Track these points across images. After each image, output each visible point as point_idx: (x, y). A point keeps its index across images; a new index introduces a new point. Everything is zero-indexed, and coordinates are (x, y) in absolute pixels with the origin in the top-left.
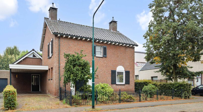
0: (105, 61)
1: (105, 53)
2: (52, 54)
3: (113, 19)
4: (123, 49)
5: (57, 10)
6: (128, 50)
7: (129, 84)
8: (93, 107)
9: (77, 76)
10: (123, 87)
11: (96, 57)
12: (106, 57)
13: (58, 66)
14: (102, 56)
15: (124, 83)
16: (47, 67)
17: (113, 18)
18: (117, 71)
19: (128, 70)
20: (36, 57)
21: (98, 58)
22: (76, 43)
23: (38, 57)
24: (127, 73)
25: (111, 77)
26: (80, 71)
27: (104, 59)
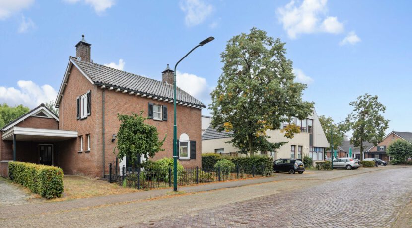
0: (166, 127)
1: (165, 116)
2: (89, 114)
3: (168, 67)
4: (187, 110)
5: (91, 46)
6: (194, 112)
7: (195, 158)
8: (175, 189)
9: (140, 147)
10: (188, 163)
11: (154, 120)
12: (166, 121)
13: (101, 133)
14: (161, 120)
15: (188, 157)
16: (77, 133)
17: (168, 65)
18: (180, 141)
19: (193, 139)
20: (46, 116)
21: (156, 122)
22: (127, 99)
23: (49, 117)
24: (193, 143)
25: (172, 149)
26: (145, 140)
27: (164, 123)
